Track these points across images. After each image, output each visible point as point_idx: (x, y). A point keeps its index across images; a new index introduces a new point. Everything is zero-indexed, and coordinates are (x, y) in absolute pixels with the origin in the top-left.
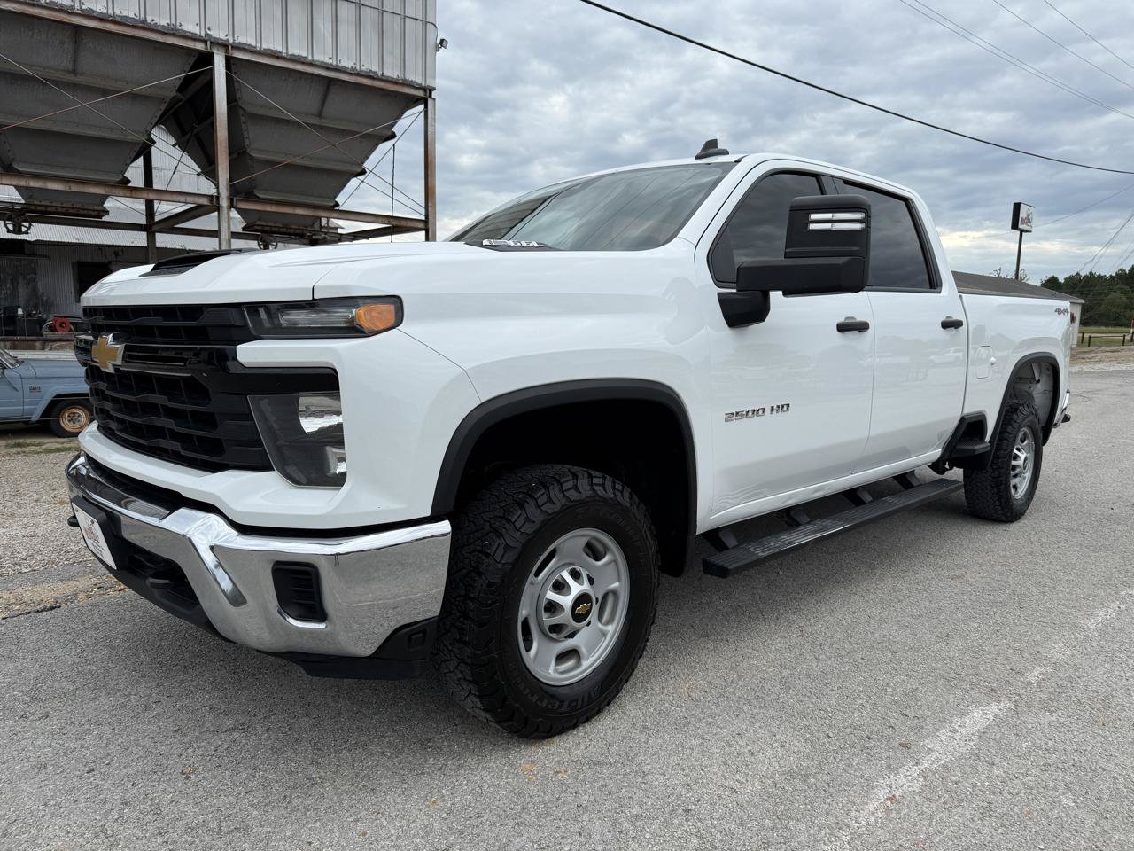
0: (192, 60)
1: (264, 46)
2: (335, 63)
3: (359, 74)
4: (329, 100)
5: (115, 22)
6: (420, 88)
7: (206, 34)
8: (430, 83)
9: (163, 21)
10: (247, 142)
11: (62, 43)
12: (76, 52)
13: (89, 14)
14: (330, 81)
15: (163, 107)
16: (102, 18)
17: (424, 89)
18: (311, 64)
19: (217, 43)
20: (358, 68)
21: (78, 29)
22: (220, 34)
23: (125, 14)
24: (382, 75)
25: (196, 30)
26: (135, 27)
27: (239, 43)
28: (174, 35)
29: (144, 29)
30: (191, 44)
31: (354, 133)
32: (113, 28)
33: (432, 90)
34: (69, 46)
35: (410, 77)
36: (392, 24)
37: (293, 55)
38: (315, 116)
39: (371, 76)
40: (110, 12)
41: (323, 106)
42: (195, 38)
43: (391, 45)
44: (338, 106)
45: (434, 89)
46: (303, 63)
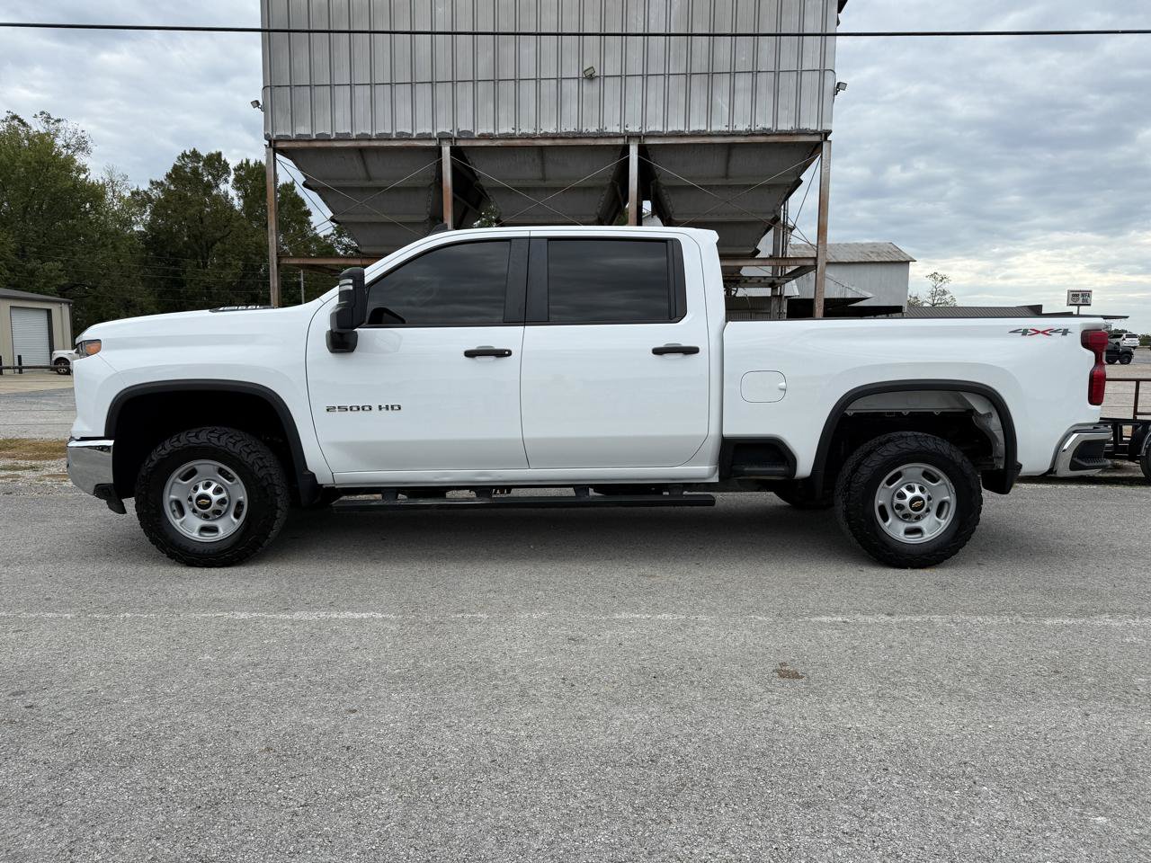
0: (619, 153)
1: (670, 129)
2: (731, 129)
3: (753, 134)
4: (733, 162)
5: (561, 138)
6: (815, 133)
7: (625, 130)
8: (826, 127)
9: (593, 129)
10: (671, 209)
11: (534, 160)
12: (543, 164)
13: (545, 136)
14: (731, 146)
15: (605, 193)
16: (554, 137)
17: (819, 134)
18: (710, 135)
19: (631, 136)
20: (753, 129)
21: (542, 148)
22: (634, 129)
23: (568, 130)
24: (776, 130)
25: (617, 130)
26: (574, 138)
27: (650, 132)
28: (602, 137)
29: (581, 138)
30: (614, 142)
31: (751, 186)
32: (560, 142)
33: (828, 133)
34: (538, 161)
35: (804, 125)
36: (788, 82)
37: (694, 131)
38: (723, 177)
39: (765, 133)
40: (559, 131)
41: (727, 168)
42: (617, 136)
43: (787, 100)
44: (742, 166)
45: (830, 132)
46: (703, 136)
